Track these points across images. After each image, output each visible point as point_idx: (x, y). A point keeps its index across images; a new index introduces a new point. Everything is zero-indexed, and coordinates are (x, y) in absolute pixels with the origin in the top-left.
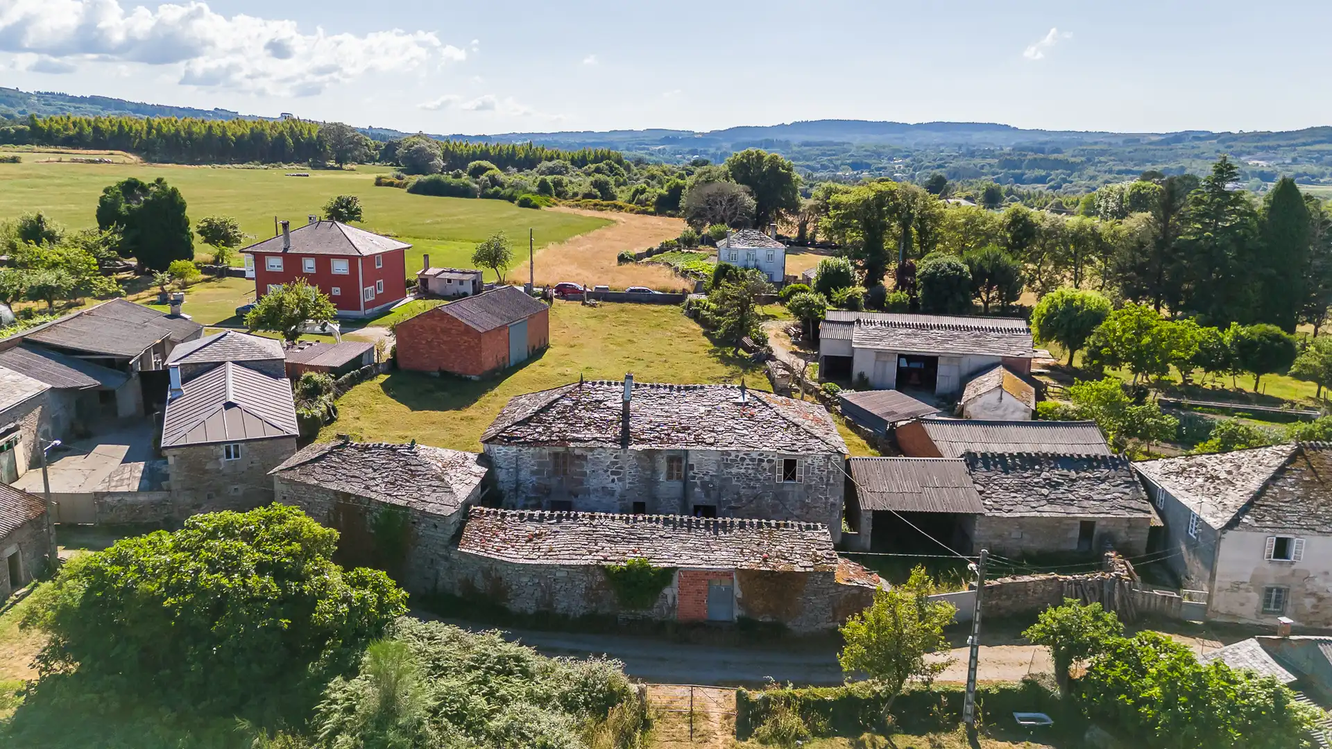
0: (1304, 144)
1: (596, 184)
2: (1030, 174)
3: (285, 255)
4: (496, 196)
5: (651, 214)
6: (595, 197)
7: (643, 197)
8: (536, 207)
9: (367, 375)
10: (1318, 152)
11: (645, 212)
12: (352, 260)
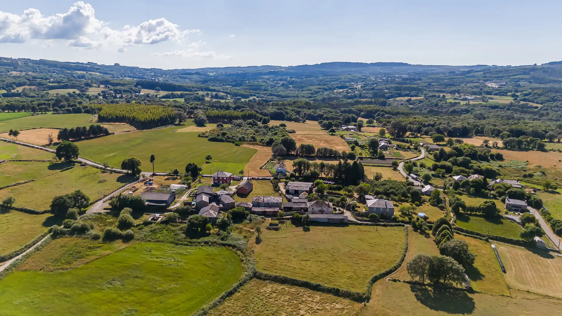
0: (513, 75)
1: (252, 137)
2: (404, 93)
3: (218, 177)
4: (229, 141)
5: (265, 146)
6: (252, 141)
7: (263, 141)
8: (239, 146)
9: (235, 194)
10: (518, 78)
11: (264, 146)
12: (227, 178)
